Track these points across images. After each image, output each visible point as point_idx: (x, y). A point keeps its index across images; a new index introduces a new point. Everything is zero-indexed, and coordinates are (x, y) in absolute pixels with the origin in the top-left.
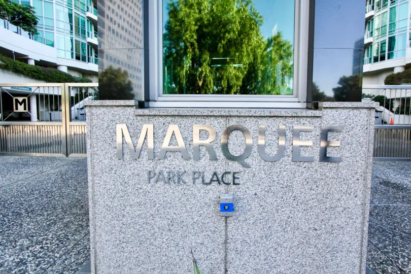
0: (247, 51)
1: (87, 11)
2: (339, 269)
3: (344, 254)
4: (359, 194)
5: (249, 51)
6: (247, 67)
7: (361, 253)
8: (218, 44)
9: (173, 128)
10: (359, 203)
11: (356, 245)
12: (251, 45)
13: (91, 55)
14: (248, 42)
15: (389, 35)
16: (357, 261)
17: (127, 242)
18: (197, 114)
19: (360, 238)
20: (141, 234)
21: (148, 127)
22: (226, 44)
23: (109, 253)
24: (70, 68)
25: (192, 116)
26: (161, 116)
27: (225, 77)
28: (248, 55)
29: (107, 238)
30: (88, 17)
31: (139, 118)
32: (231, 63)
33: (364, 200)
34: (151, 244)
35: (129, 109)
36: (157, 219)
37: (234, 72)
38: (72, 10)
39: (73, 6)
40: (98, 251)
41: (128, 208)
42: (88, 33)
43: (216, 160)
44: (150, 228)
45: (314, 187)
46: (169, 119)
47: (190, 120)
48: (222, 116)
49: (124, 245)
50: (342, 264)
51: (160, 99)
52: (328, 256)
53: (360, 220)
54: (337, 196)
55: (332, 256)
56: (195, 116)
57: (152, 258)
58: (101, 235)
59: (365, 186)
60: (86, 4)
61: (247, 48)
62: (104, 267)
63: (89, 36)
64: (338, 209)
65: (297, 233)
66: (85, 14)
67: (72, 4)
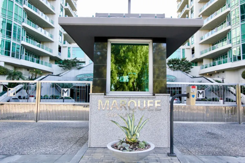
0: (140, 55)
1: (23, 22)
2: (162, 142)
3: (163, 137)
4: (167, 119)
5: (142, 55)
6: (141, 65)
7: (168, 137)
8: (120, 50)
9: (114, 101)
10: (167, 122)
11: (167, 135)
12: (143, 51)
13: (23, 54)
14: (141, 49)
15: (242, 42)
16: (167, 140)
17: (100, 135)
18: (122, 97)
19: (167, 133)
20: (104, 132)
21: (107, 101)
22: (126, 50)
23: (94, 138)
24: (6, 63)
25: (120, 98)
26: (111, 97)
27: (125, 73)
28: (141, 58)
29: (94, 134)
30: (23, 26)
31: (105, 98)
32: (129, 62)
33: (168, 121)
34: (107, 135)
35: (102, 95)
36: (109, 128)
37: (131, 69)
38: (12, 21)
39: (13, 19)
40: (91, 138)
41: (101, 124)
42: (22, 37)
43: (127, 110)
44: (107, 130)
45: (154, 118)
46: (114, 98)
47: (119, 99)
48: (128, 98)
49: (99, 136)
50: (163, 141)
51: (110, 93)
52: (159, 138)
53: (167, 127)
54: (161, 120)
55: (160, 138)
56: (121, 98)
57: (107, 140)
58: (92, 133)
59: (168, 117)
60: (22, 17)
61: (140, 53)
62: (93, 143)
63: (22, 40)
64: (161, 124)
65: (150, 131)
66: (21, 24)
67: (12, 18)
